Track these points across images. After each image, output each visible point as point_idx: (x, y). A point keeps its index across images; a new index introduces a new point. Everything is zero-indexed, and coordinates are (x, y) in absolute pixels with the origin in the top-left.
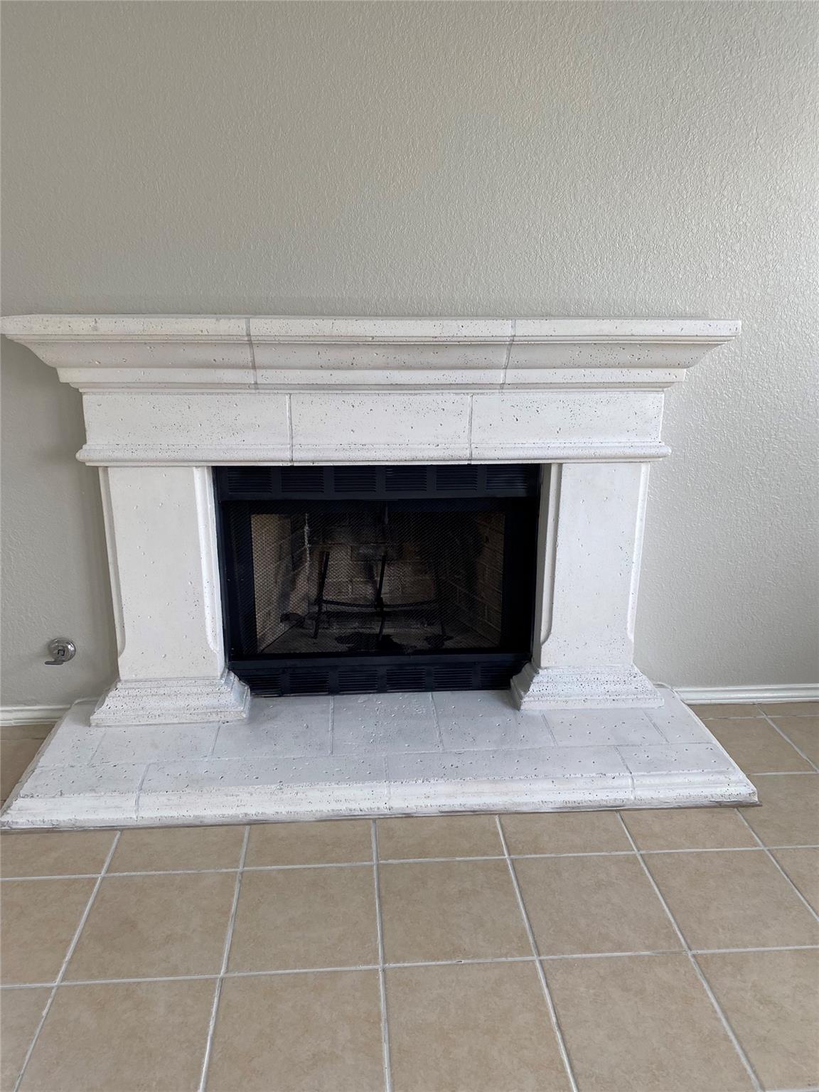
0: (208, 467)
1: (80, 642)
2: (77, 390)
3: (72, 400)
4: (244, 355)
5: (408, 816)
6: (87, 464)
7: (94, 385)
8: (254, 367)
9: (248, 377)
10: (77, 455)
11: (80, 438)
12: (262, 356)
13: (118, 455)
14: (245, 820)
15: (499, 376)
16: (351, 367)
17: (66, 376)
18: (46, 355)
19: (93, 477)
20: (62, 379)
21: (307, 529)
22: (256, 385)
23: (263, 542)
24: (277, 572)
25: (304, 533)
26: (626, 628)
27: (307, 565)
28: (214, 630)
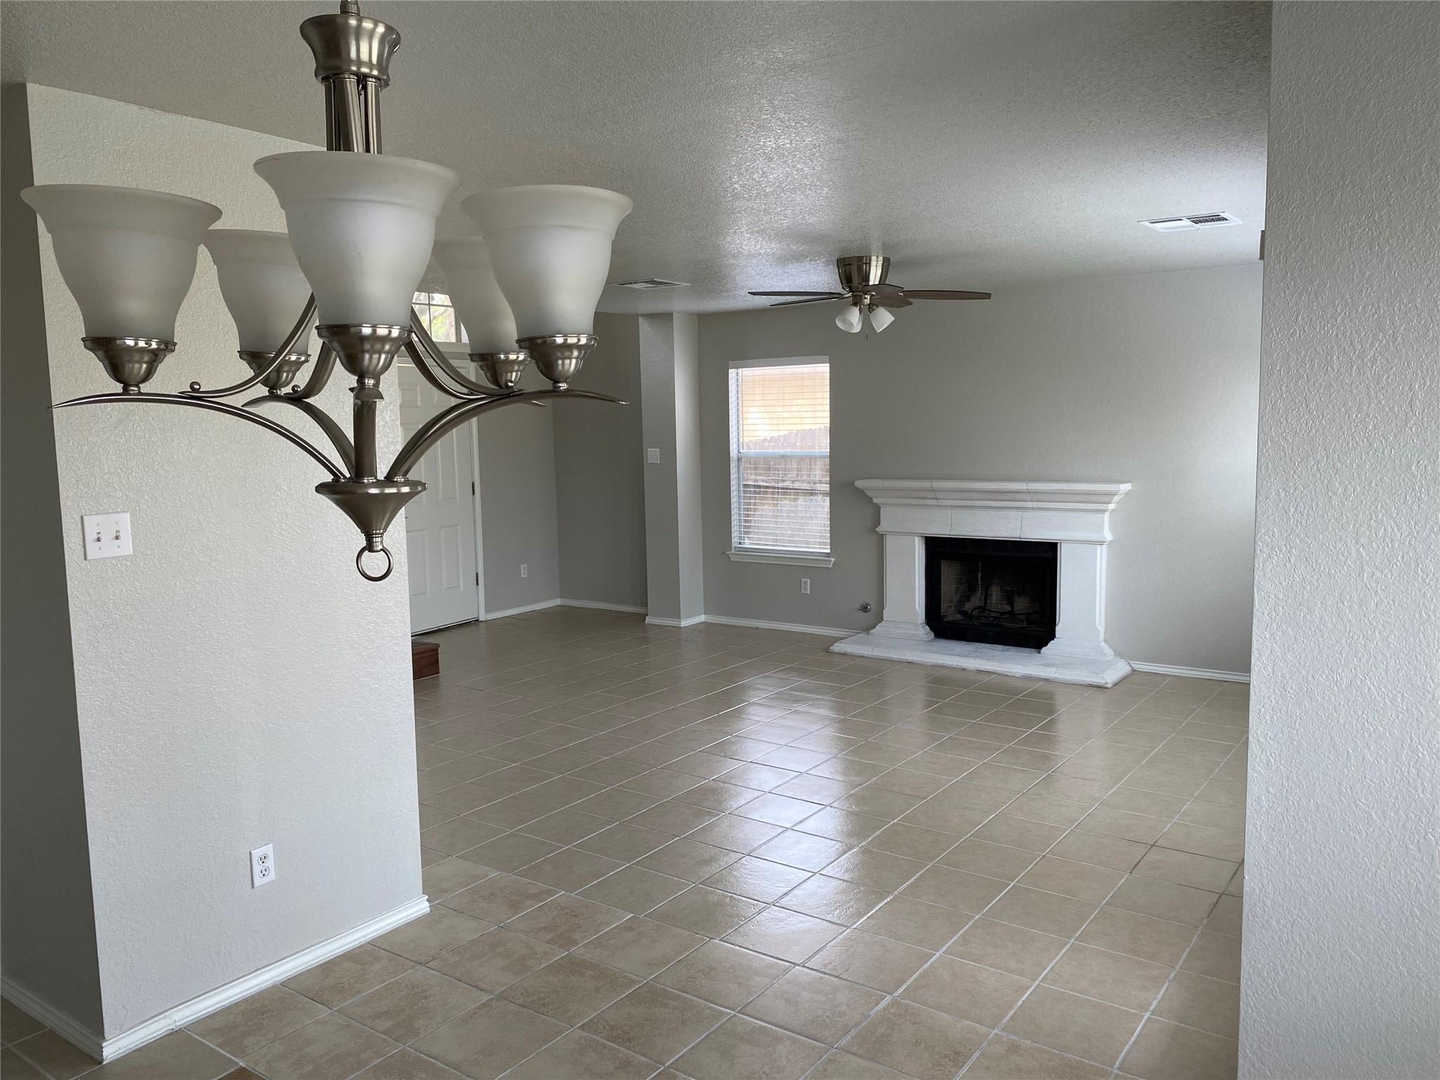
0: (922, 536)
1: (873, 606)
2: (879, 506)
3: (877, 509)
4: (931, 495)
5: (964, 669)
6: (880, 533)
7: (884, 504)
8: (936, 499)
9: (934, 502)
10: (876, 530)
11: (878, 523)
12: (939, 495)
13: (889, 529)
15: (1030, 505)
16: (971, 500)
18: (869, 493)
19: (881, 538)
20: (874, 502)
21: (980, 574)
22: (938, 506)
23: (949, 573)
24: (957, 589)
25: (977, 576)
26: (1095, 623)
27: (979, 592)
28: (919, 604)
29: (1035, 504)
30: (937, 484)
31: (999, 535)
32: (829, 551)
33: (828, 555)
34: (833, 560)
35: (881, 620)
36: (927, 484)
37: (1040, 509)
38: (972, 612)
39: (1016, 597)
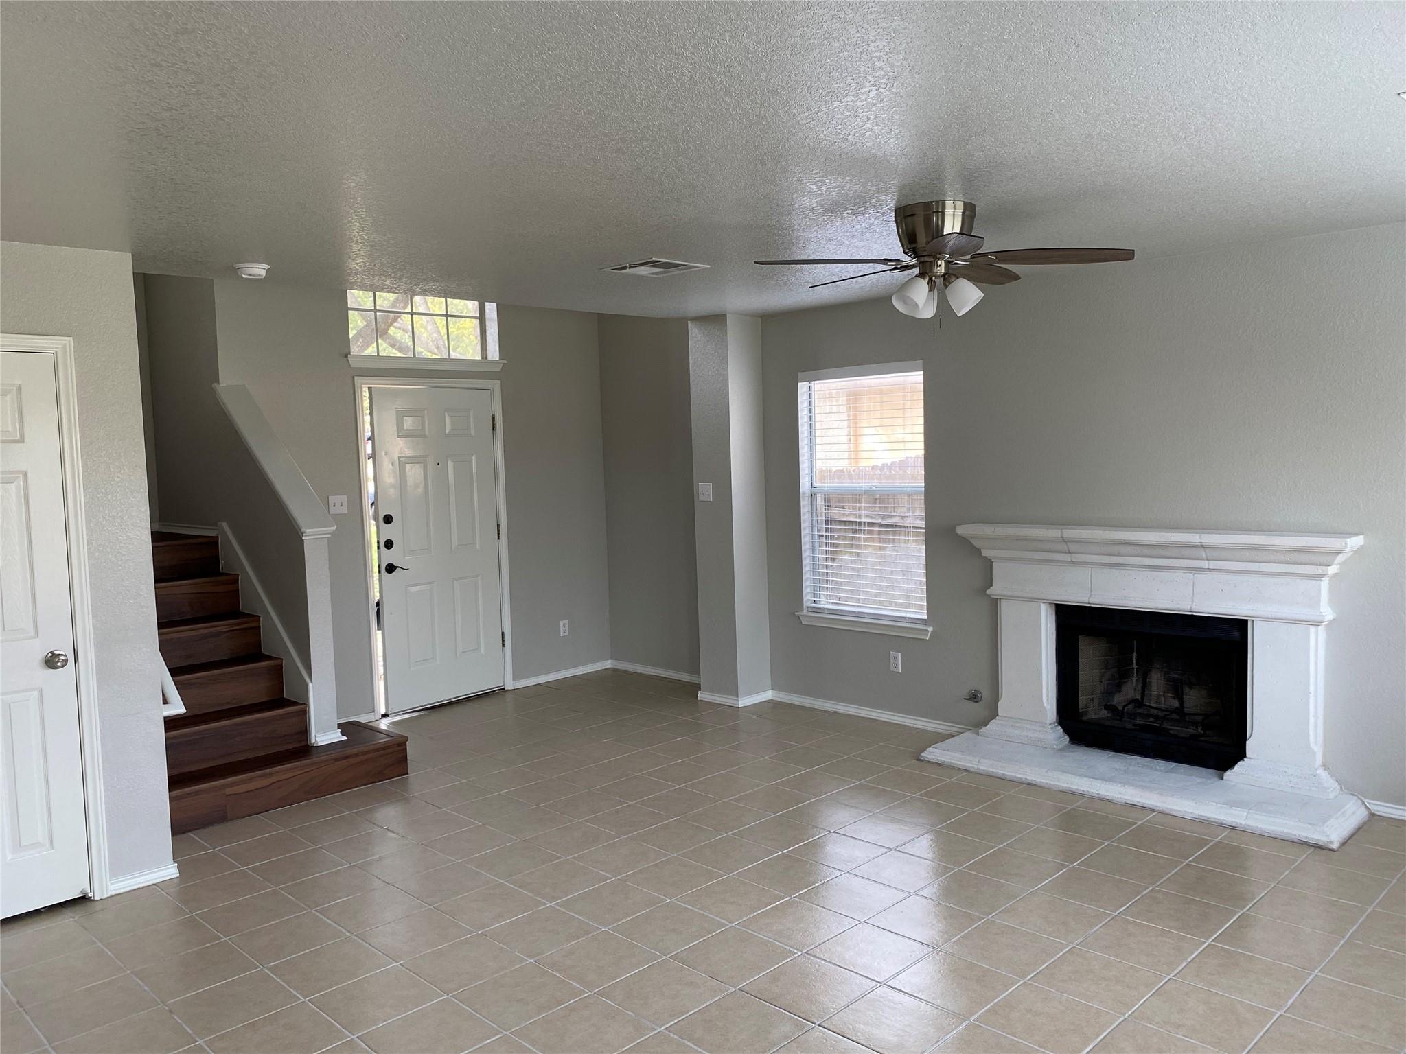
0: (1050, 603)
1: (985, 694)
2: (990, 560)
3: (989, 564)
4: (1063, 547)
5: (1108, 801)
6: (992, 596)
7: (996, 558)
8: (1070, 553)
9: (1067, 557)
10: (987, 592)
11: (989, 582)
12: (1072, 547)
13: (1005, 593)
14: (1026, 782)
16: (1119, 555)
17: (985, 553)
18: (976, 543)
19: (994, 603)
20: (983, 555)
21: (1135, 655)
22: (1072, 562)
23: (1090, 654)
24: (1102, 676)
25: (1132, 657)
26: (1308, 740)
27: (1134, 679)
28: (1047, 696)
29: (1213, 564)
30: (1070, 533)
31: (1160, 606)
32: (925, 617)
33: (924, 622)
34: (931, 629)
35: (994, 714)
36: (1054, 533)
37: (1220, 570)
38: (1123, 709)
39: (1186, 689)
